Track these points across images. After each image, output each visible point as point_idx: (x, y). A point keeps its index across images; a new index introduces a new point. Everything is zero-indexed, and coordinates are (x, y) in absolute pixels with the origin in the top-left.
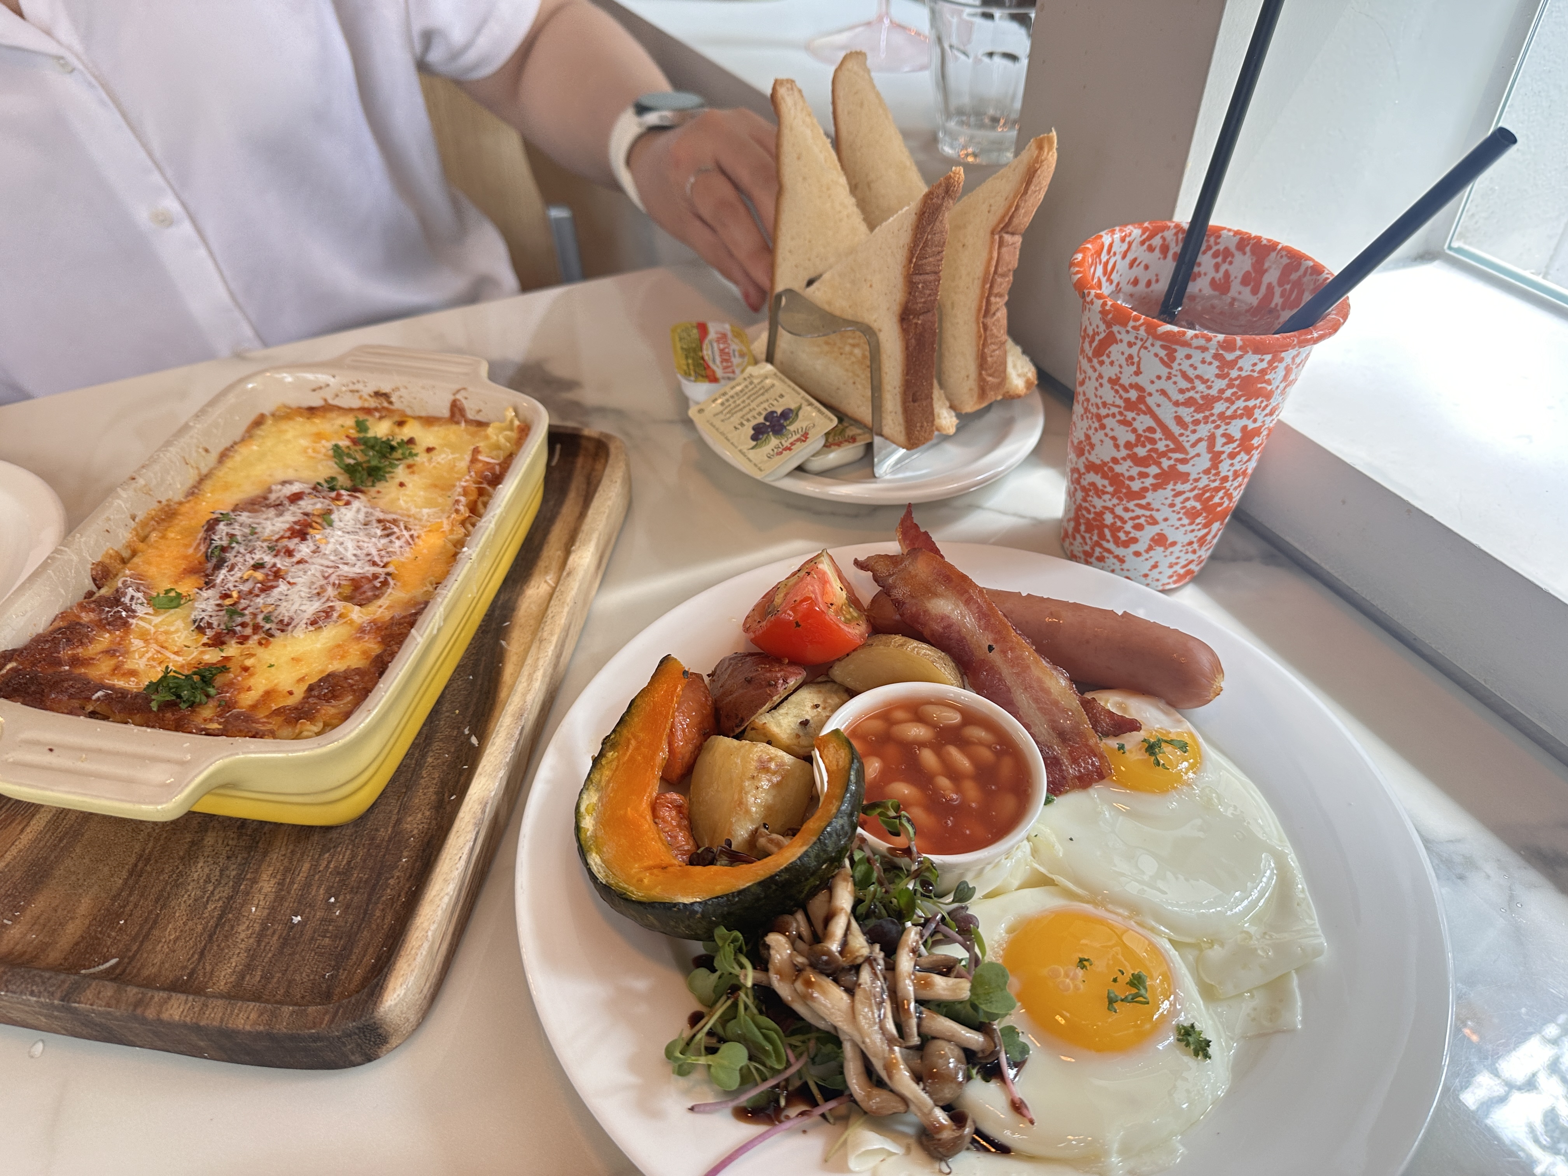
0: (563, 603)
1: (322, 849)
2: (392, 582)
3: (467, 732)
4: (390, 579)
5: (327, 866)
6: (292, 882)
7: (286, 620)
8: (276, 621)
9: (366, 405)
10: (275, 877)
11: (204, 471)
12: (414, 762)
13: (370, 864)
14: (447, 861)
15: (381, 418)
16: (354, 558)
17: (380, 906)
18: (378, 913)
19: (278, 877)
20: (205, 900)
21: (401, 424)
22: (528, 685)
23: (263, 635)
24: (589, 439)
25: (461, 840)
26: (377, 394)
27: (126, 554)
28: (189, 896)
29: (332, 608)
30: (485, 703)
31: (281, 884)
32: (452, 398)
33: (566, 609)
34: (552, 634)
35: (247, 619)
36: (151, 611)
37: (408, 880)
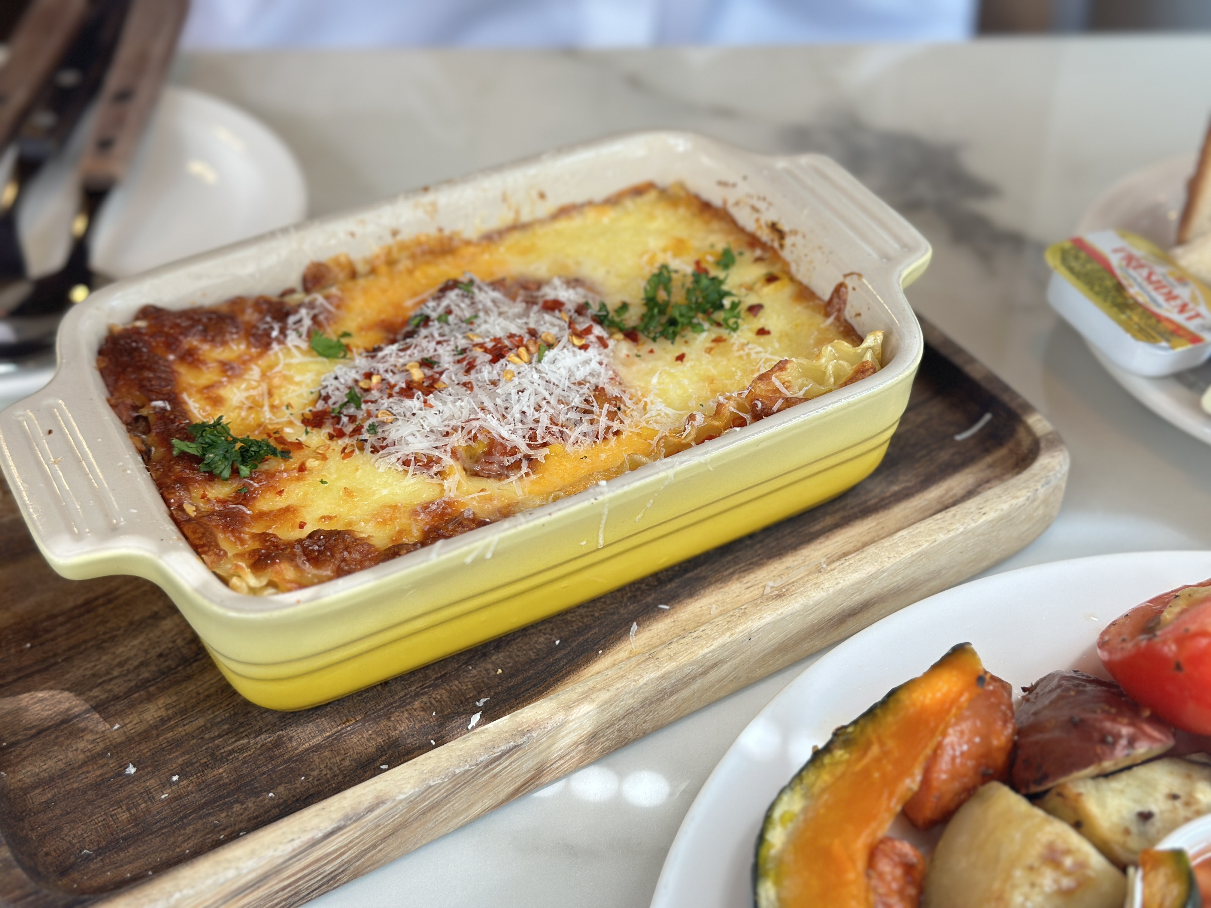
0: (728, 629)
1: (230, 717)
2: (524, 468)
3: (480, 704)
4: (524, 464)
5: (213, 739)
6: (172, 729)
7: (389, 441)
8: (380, 435)
9: (759, 233)
10: (167, 710)
11: (526, 217)
12: (402, 693)
13: (245, 770)
14: (279, 832)
15: (759, 260)
17: (199, 824)
18: (189, 830)
19: (170, 712)
20: (100, 681)
21: (771, 279)
23: (355, 442)
24: (1030, 432)
25: (316, 821)
26: (774, 227)
27: (361, 268)
28: (95, 666)
29: (439, 460)
30: (534, 685)
31: (163, 721)
32: (840, 279)
33: (725, 639)
34: (671, 658)
35: (360, 415)
36: (304, 345)
37: (249, 820)
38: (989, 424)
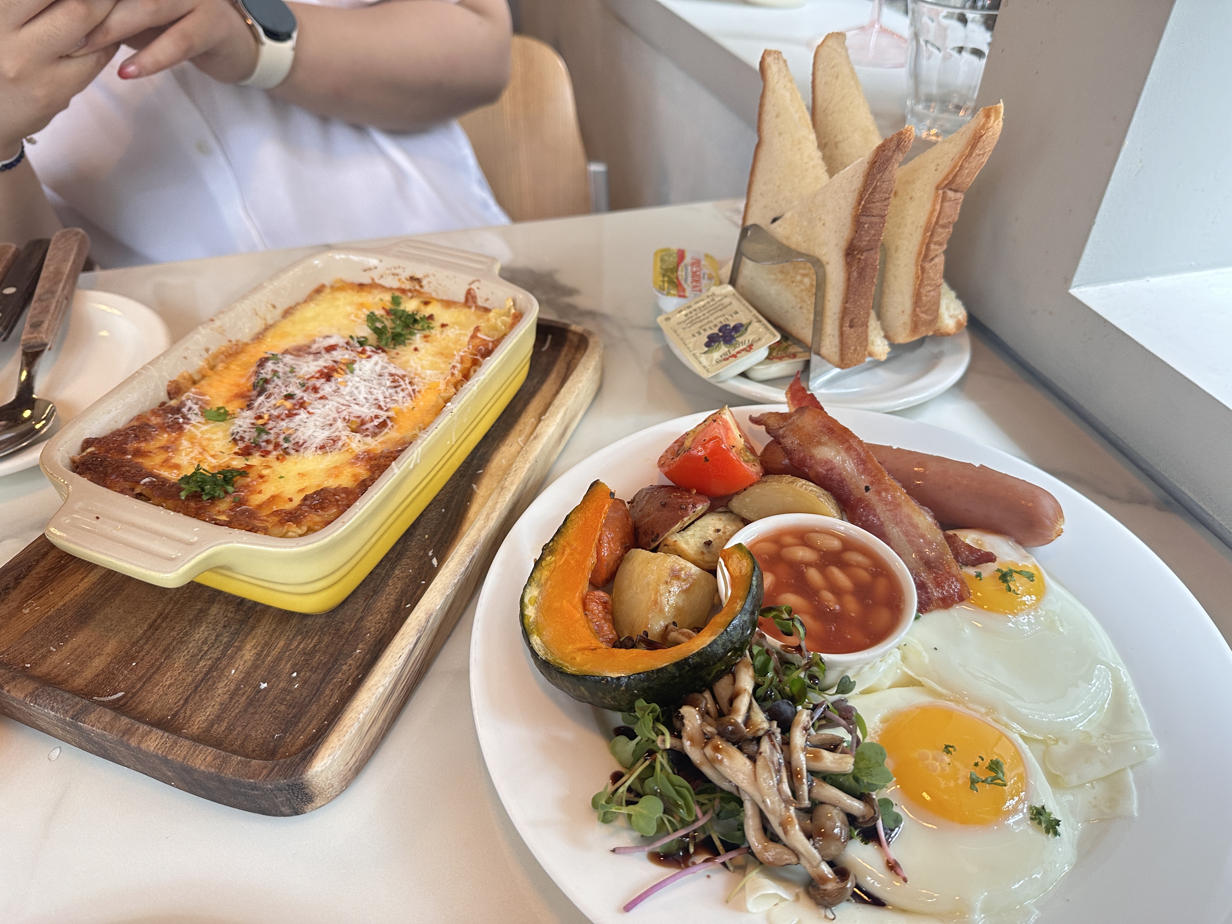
0: (526, 460)
1: (297, 632)
2: (390, 424)
3: (430, 554)
4: (388, 422)
5: (297, 646)
6: (267, 655)
7: (301, 442)
8: (293, 442)
9: (403, 286)
10: (256, 648)
11: (270, 322)
12: (384, 572)
13: (331, 650)
14: (389, 658)
15: (412, 298)
16: (364, 400)
17: (331, 686)
18: (327, 692)
19: (258, 648)
20: (199, 657)
21: (426, 303)
22: (485, 523)
23: (281, 452)
24: (574, 333)
25: (404, 642)
26: (412, 279)
27: (196, 377)
28: (189, 652)
29: (339, 438)
30: (450, 533)
31: (259, 654)
32: (467, 287)
33: (528, 466)
34: (512, 484)
35: (272, 437)
36: (202, 420)
37: (357, 668)
38: (552, 340)
